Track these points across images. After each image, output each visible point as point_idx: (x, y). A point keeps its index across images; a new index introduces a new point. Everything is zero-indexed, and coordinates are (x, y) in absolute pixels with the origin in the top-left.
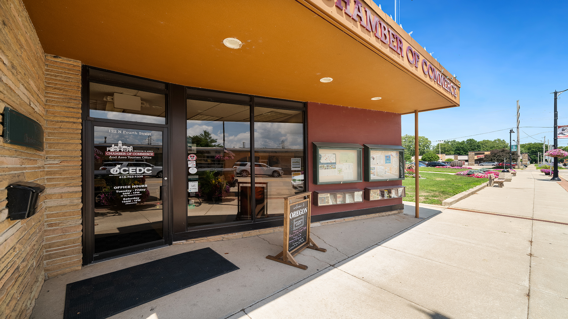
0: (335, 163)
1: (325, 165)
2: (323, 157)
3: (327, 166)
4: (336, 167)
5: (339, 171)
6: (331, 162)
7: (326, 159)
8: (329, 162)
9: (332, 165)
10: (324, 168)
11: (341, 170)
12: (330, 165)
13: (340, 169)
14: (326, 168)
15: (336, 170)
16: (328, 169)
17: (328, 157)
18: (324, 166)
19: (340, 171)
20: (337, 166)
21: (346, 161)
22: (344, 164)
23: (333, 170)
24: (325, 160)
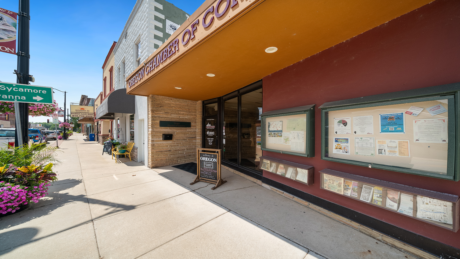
0: (281, 131)
1: (273, 133)
2: (271, 125)
3: (274, 134)
4: (283, 136)
5: (285, 140)
6: (277, 129)
7: (273, 126)
8: (276, 129)
9: (278, 133)
10: (272, 135)
11: (288, 138)
12: (276, 133)
13: (286, 138)
14: (274, 135)
15: (282, 138)
16: (275, 137)
17: (276, 124)
18: (271, 134)
19: (287, 140)
20: (283, 134)
21: (294, 128)
22: (291, 132)
23: (280, 138)
24: (272, 128)
